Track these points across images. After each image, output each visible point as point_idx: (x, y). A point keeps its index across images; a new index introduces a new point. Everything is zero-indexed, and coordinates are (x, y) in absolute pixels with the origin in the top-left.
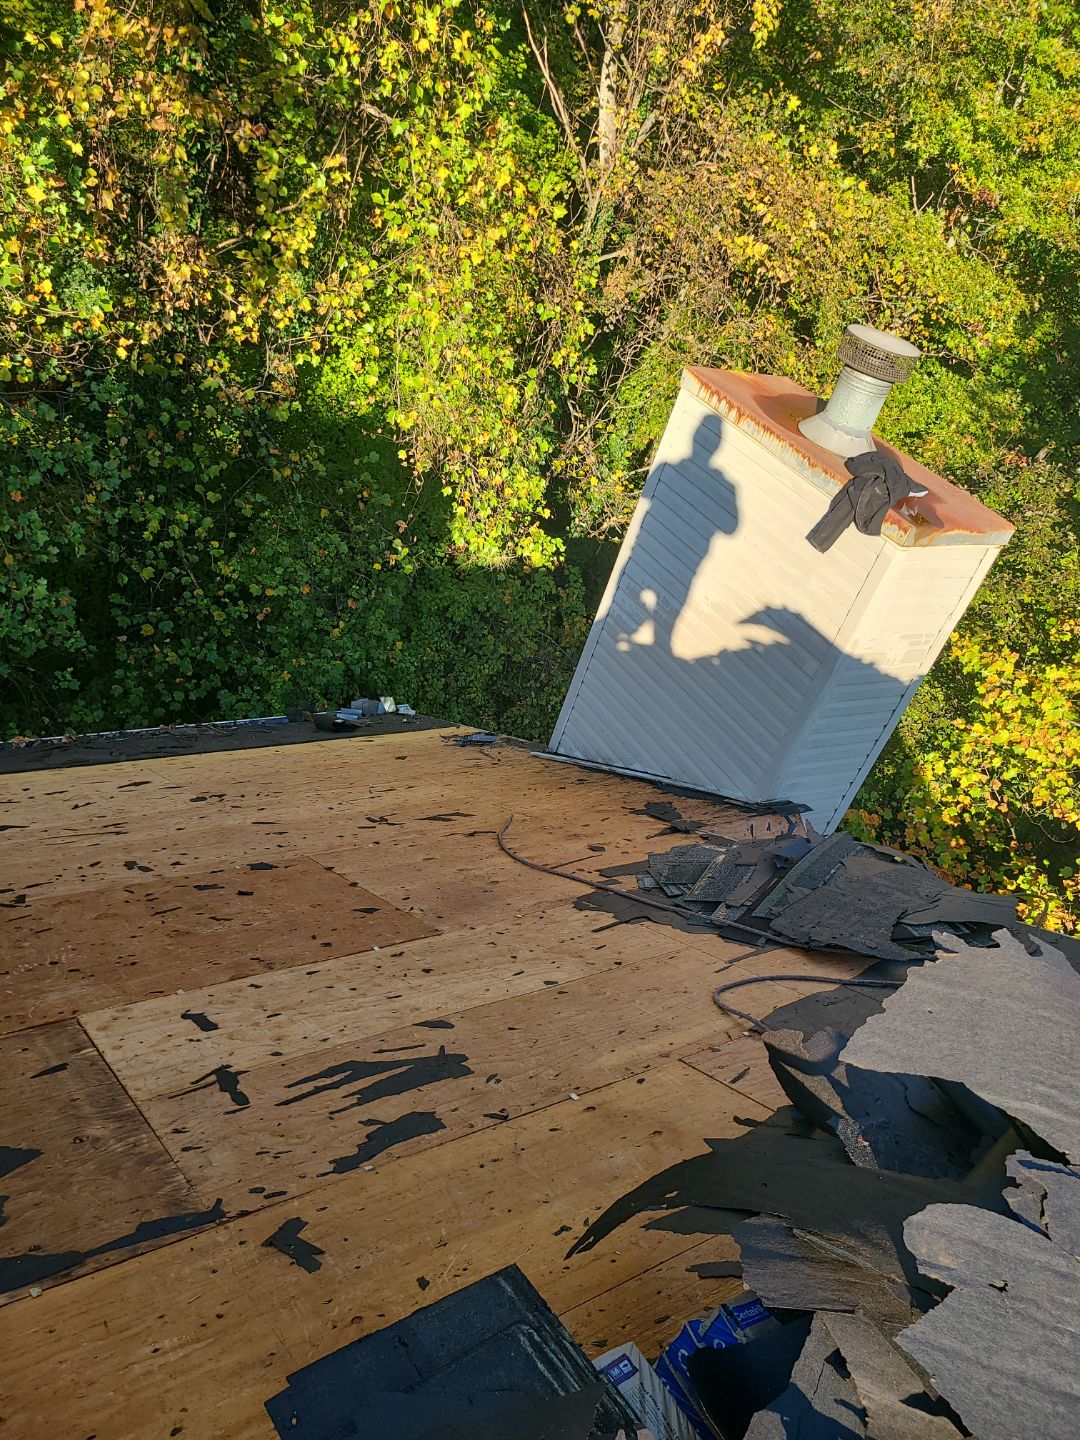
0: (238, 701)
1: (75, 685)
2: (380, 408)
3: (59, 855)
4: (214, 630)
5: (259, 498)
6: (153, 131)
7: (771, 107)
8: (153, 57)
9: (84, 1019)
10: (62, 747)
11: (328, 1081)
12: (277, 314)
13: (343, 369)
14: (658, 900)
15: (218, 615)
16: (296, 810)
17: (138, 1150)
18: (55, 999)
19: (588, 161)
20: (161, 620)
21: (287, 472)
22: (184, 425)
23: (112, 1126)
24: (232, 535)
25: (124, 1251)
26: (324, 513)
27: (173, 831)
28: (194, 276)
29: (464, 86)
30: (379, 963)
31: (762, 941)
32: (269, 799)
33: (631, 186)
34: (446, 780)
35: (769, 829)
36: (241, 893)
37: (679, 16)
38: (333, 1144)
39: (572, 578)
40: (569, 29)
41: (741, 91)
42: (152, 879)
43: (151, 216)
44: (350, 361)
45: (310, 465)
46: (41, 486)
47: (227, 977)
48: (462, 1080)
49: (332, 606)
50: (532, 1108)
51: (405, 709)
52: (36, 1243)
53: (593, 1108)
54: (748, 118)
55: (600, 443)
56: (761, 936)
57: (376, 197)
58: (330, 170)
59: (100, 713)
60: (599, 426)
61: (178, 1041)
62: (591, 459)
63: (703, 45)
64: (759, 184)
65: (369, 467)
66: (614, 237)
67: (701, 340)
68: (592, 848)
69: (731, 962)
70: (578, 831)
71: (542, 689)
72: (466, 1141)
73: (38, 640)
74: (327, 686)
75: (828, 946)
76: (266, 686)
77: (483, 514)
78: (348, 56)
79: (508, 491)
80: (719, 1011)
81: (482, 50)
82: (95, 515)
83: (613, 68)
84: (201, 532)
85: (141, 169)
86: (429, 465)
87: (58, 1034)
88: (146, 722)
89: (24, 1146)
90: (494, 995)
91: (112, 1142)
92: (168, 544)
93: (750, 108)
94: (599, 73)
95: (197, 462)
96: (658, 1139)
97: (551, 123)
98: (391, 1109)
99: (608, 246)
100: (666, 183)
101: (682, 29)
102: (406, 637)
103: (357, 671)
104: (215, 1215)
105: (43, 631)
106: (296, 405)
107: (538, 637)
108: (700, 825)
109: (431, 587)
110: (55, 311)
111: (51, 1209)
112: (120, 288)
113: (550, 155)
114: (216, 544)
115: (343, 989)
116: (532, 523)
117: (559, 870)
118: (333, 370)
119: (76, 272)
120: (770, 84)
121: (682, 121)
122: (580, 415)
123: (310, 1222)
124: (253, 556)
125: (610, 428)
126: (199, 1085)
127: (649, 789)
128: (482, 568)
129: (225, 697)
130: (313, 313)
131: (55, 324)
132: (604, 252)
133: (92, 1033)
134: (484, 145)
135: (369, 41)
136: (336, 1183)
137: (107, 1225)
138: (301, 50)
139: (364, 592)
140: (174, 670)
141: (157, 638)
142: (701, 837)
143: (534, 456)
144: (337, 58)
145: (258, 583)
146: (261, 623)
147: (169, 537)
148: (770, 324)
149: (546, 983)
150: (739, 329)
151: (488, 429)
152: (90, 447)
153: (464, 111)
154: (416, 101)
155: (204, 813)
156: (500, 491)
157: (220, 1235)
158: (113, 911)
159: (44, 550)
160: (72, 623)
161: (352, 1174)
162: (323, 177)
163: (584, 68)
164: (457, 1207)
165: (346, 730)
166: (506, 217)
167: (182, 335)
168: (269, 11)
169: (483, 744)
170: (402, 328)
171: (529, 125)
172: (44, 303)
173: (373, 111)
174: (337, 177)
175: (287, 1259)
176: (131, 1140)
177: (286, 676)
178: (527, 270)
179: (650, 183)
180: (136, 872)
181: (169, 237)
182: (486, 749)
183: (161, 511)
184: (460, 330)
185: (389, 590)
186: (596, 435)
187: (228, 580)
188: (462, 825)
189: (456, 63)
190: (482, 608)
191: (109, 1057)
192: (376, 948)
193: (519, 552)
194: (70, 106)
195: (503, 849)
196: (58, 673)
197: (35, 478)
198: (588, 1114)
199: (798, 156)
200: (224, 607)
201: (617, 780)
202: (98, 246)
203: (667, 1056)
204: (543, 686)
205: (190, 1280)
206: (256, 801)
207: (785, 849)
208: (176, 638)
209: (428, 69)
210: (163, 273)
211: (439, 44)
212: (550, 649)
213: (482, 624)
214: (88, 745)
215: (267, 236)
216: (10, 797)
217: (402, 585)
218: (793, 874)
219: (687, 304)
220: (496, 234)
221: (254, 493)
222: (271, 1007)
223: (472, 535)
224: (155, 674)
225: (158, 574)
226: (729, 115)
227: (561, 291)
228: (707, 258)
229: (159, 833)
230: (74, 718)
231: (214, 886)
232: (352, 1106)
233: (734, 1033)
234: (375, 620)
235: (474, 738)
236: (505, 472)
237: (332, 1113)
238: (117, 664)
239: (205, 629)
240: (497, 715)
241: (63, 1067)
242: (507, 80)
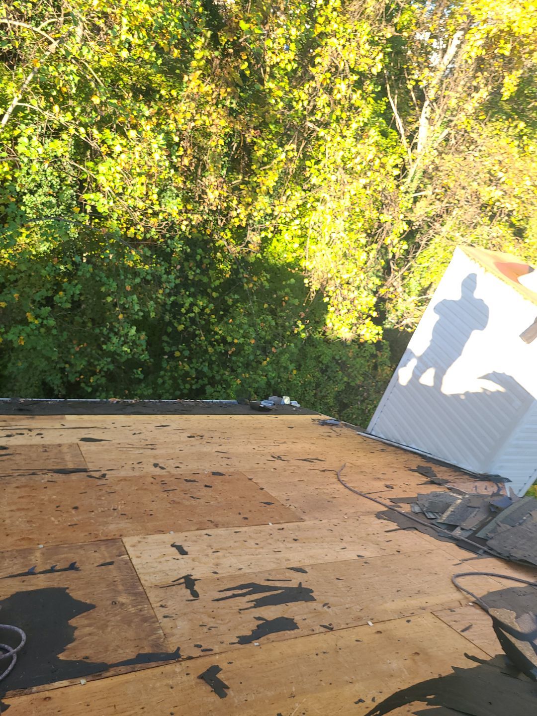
0: (215, 391)
1: (142, 376)
2: (298, 259)
3: (123, 457)
4: (207, 356)
5: (236, 296)
6: (210, 132)
7: (509, 127)
8: (214, 101)
9: (125, 539)
10: (132, 405)
11: (240, 592)
12: (255, 214)
13: (283, 240)
14: (422, 520)
15: (210, 350)
16: (238, 447)
17: (142, 613)
18: (113, 528)
19: (412, 149)
20: (184, 350)
21: (251, 285)
22: (206, 261)
23: (131, 598)
24: (222, 313)
25: (129, 668)
26: (266, 306)
27: (177, 451)
28: (220, 195)
29: (356, 115)
30: (271, 532)
31: (481, 552)
32: (224, 440)
33: (433, 162)
34: (313, 441)
35: (486, 489)
36: (206, 486)
37: (464, 86)
38: (240, 627)
39: (385, 347)
40: (408, 91)
41: (494, 120)
42: (165, 474)
43: (204, 169)
44: (286, 236)
45: (262, 283)
46: (139, 285)
47: (196, 528)
48: (309, 603)
49: (265, 351)
50: (347, 626)
51: (295, 403)
52: (87, 655)
53: (381, 632)
54: (497, 132)
55: (405, 281)
56: (480, 549)
57: (308, 163)
58: (287, 151)
59: (150, 391)
60: (405, 274)
61: (167, 558)
62: (400, 289)
63: (476, 98)
64: (500, 162)
65: (290, 286)
66: (422, 186)
67: (462, 236)
68: (387, 486)
69: (463, 561)
70: (381, 476)
71: (363, 401)
72: (309, 638)
73: (128, 354)
74: (258, 388)
75: (521, 560)
76: (229, 386)
77: (342, 312)
78: (302, 101)
79: (356, 302)
80: (455, 588)
81: (366, 99)
82: (161, 299)
83: (429, 108)
84: (207, 311)
85: (202, 149)
86: (319, 286)
87: (112, 546)
88: (171, 397)
89: (88, 601)
90: (329, 559)
91: (130, 606)
92: (192, 315)
93: (498, 127)
94: (421, 111)
95: (210, 278)
96: (417, 658)
97: (395, 133)
98: (271, 613)
99: (418, 190)
100: (450, 161)
101: (466, 91)
102: (298, 368)
103: (273, 382)
104: (175, 656)
105: (131, 350)
106: (259, 255)
107: (365, 375)
108: (447, 482)
109: (313, 345)
110: (157, 208)
111: (96, 638)
112: (186, 200)
113: (394, 147)
114: (214, 316)
115: (251, 543)
116: (367, 318)
117: (369, 496)
118: (278, 240)
119: (168, 192)
120: (509, 116)
121: (462, 133)
122: (396, 268)
123: (224, 669)
124: (230, 324)
125: (411, 275)
126: (175, 583)
127: (419, 459)
128: (338, 338)
129: (209, 389)
130: (271, 215)
131: (155, 214)
132: (416, 192)
133: (128, 547)
134: (362, 141)
135: (314, 94)
136: (239, 649)
137: (121, 651)
138: (281, 98)
139: (280, 344)
140: (187, 374)
141: (181, 358)
142: (448, 488)
143: (371, 286)
144: (297, 102)
145: (231, 336)
146: (230, 355)
147: (193, 312)
148: (500, 230)
149: (359, 556)
150: (483, 231)
151: (349, 271)
152: (163, 268)
153: (354, 126)
154: (332, 121)
155: (193, 444)
156: (352, 302)
157: (176, 668)
158: (145, 487)
159: (137, 313)
160: (144, 347)
161: (248, 646)
162: (284, 154)
163: (414, 109)
164: (302, 676)
165: (265, 411)
166: (369, 173)
167: (211, 221)
168: (268, 82)
169: (333, 425)
170: (313, 223)
171: (384, 134)
172: (152, 204)
173: (311, 125)
174: (291, 154)
175: (209, 688)
176: (139, 607)
177: (239, 382)
178: (377, 200)
179: (443, 161)
180: (158, 469)
181: (210, 179)
182: (334, 428)
183: (191, 299)
184: (340, 224)
185: (292, 345)
186: (403, 279)
187: (216, 333)
188: (319, 465)
189: (353, 105)
190: (337, 357)
191: (135, 561)
192: (270, 524)
193: (359, 331)
194: (176, 121)
195: (339, 480)
196: (135, 371)
197: (138, 280)
198: (378, 635)
199: (522, 150)
200: (213, 346)
201: (402, 452)
202: (179, 181)
203: (423, 609)
204: (365, 399)
205: (160, 690)
206: (218, 440)
207: (496, 501)
208: (190, 359)
209: (339, 108)
210: (206, 194)
211: (345, 96)
212: (370, 381)
213: (337, 366)
214: (144, 405)
215: (255, 179)
216: (105, 426)
217: (299, 343)
218: (501, 516)
219: (457, 219)
220: (363, 181)
221: (234, 295)
222: (215, 548)
223: (336, 321)
224: (178, 375)
225: (186, 328)
226: (487, 130)
227: (392, 209)
228: (469, 197)
229: (172, 451)
230: (139, 392)
231: (194, 481)
232: (251, 607)
233: (464, 602)
234: (284, 358)
235: (328, 422)
236: (356, 292)
237: (240, 610)
238: (161, 369)
239: (203, 356)
240: (339, 412)
241: (111, 563)
242: (376, 114)
